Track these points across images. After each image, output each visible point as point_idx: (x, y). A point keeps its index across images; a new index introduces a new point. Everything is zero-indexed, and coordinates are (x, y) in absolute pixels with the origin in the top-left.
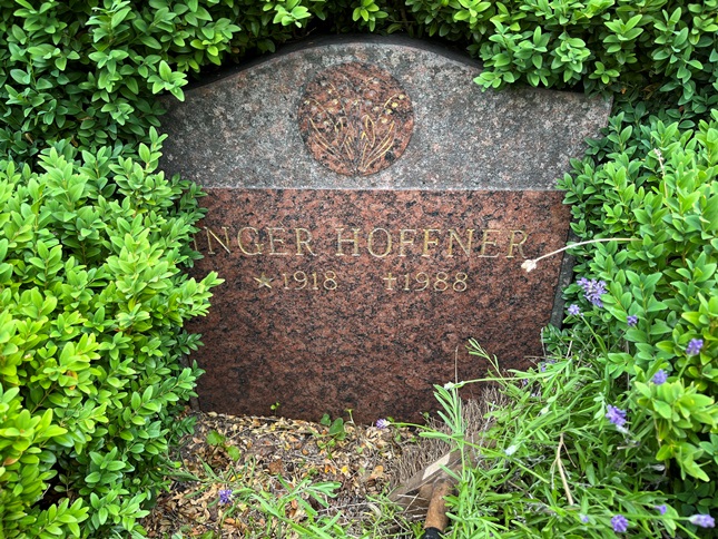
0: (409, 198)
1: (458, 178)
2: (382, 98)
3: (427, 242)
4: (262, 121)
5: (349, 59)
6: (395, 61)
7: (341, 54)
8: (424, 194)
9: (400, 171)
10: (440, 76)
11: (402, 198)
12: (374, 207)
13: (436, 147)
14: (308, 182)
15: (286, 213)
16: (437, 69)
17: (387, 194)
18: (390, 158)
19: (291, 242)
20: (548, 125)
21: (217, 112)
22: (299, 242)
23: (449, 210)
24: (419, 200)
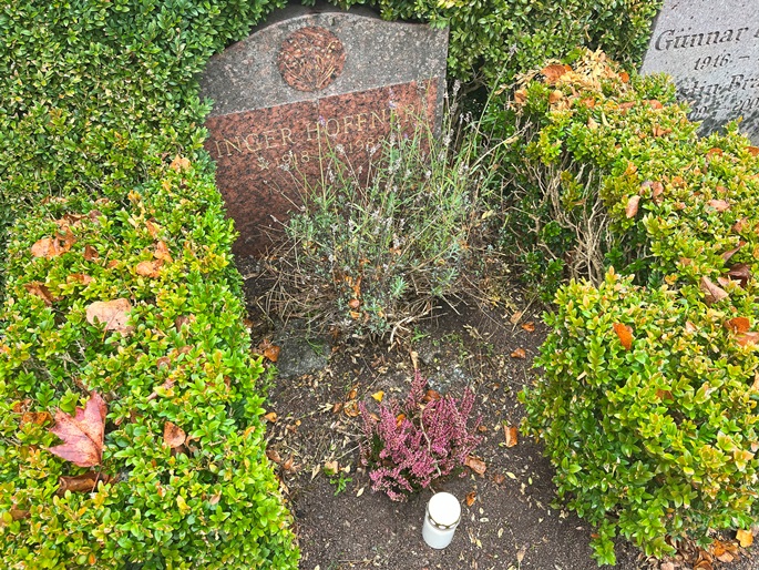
0: (347, 98)
1: (374, 81)
2: (326, 44)
3: (360, 122)
4: (255, 68)
5: (304, 25)
6: (330, 22)
7: (299, 22)
8: (355, 94)
9: (339, 83)
10: (356, 27)
11: (343, 99)
12: (327, 107)
13: (359, 66)
14: (285, 99)
15: (275, 121)
16: (355, 23)
17: (334, 98)
18: (333, 77)
19: (279, 138)
20: (418, 43)
21: (227, 68)
22: (284, 137)
23: (369, 101)
24: (353, 98)
